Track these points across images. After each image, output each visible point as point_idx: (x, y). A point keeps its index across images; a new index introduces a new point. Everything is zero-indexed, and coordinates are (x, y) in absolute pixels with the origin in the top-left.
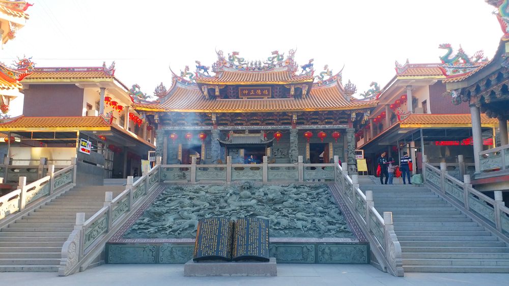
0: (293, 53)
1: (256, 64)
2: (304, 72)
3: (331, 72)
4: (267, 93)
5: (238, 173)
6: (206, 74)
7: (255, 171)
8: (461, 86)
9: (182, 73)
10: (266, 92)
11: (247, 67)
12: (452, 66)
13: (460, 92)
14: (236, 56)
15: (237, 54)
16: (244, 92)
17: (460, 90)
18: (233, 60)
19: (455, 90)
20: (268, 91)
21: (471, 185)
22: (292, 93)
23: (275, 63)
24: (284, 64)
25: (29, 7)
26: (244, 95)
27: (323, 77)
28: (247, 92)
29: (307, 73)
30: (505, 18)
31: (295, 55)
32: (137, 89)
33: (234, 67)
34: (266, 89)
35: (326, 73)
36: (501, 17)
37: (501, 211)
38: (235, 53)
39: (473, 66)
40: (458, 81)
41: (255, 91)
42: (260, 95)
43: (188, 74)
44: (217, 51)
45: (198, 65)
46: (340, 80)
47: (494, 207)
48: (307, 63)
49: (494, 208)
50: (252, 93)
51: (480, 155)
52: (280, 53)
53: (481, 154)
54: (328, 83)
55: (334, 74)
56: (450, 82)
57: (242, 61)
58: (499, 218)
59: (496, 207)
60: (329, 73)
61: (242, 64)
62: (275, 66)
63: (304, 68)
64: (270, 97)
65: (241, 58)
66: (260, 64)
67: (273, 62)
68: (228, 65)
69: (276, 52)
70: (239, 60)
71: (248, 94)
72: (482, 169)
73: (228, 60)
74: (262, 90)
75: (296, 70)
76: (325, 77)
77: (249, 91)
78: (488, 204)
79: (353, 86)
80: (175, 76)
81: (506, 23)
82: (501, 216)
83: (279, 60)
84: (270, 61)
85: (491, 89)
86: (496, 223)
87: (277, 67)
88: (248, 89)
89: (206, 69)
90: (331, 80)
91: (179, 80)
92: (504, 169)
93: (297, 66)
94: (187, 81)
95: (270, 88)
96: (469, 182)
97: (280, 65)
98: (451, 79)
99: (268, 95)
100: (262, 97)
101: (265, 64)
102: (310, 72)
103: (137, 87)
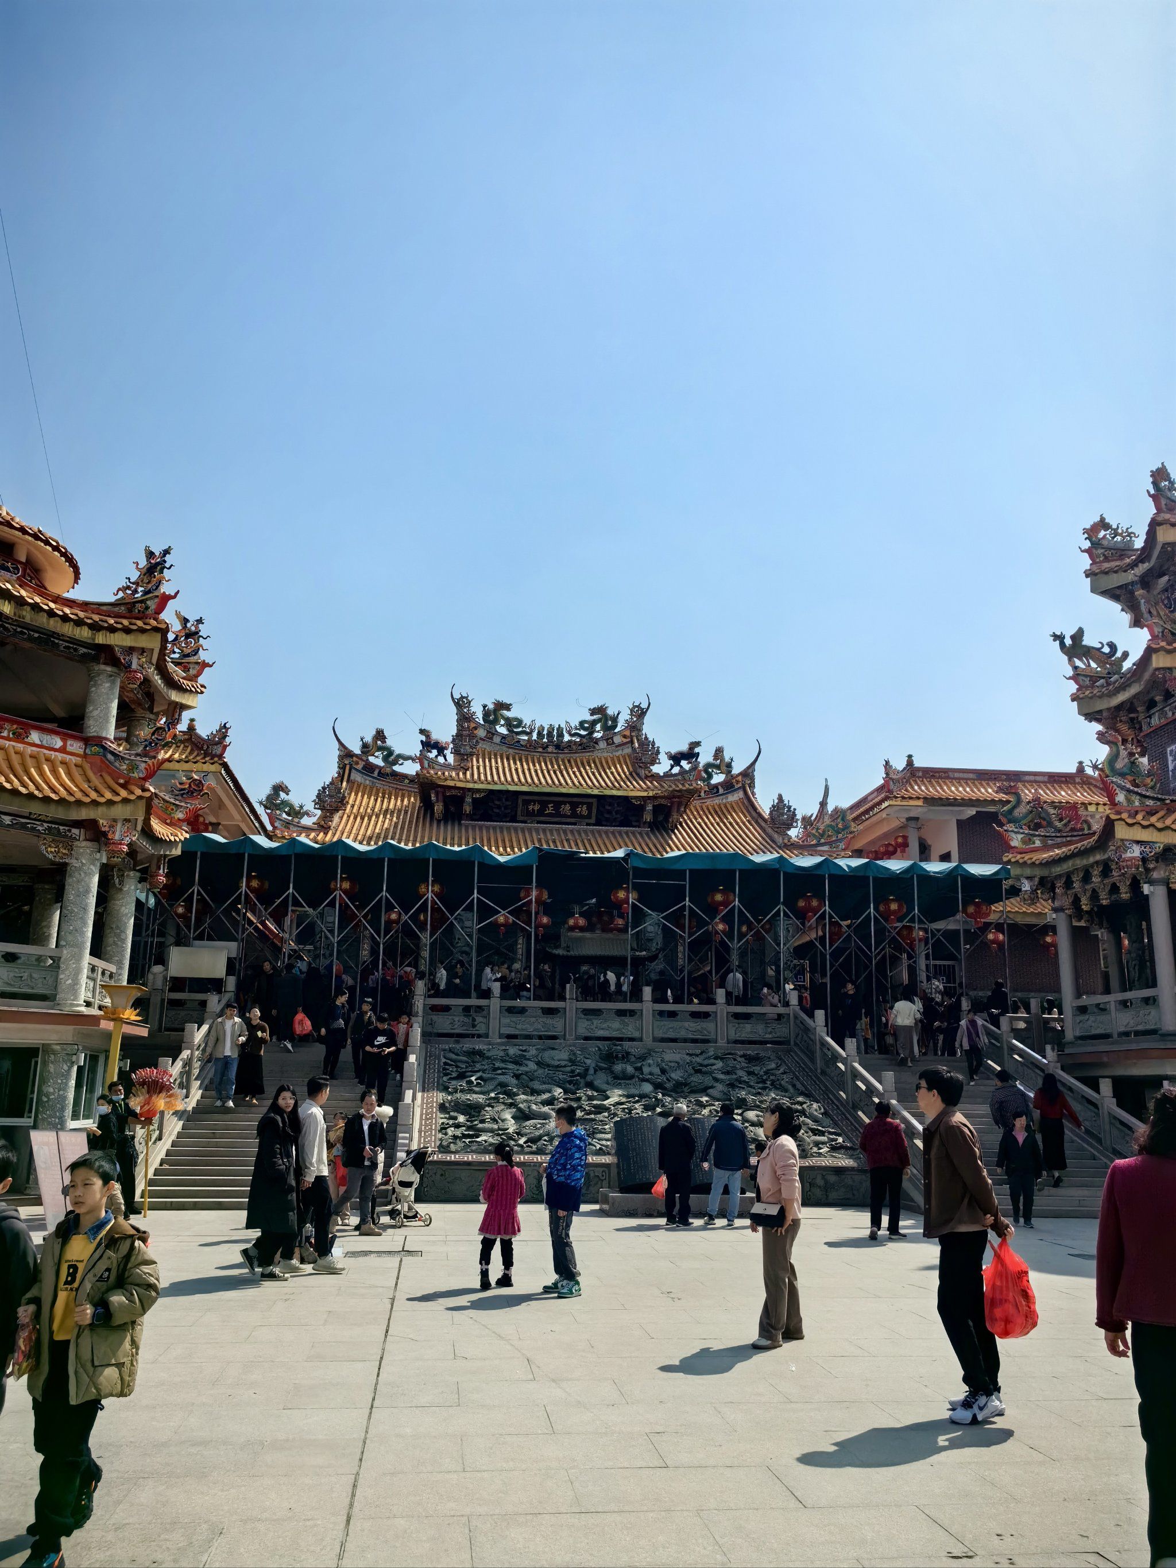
0: (639, 713)
1: (550, 734)
2: (676, 770)
3: (729, 766)
4: (585, 812)
5: (589, 1023)
6: (441, 760)
7: (626, 1020)
8: (1039, 872)
9: (365, 746)
10: (583, 810)
11: (528, 740)
12: (1021, 831)
13: (1036, 883)
14: (505, 713)
15: (508, 707)
16: (531, 807)
17: (1037, 879)
18: (495, 722)
19: (1029, 878)
20: (589, 808)
21: (1059, 1065)
22: (648, 817)
23: (598, 735)
24: (617, 740)
25: (207, 669)
26: (531, 814)
27: (710, 776)
28: (537, 807)
29: (683, 772)
30: (1114, 780)
31: (647, 719)
32: (283, 795)
33: (497, 739)
34: (583, 804)
35: (718, 767)
36: (1107, 776)
37: (1109, 1113)
38: (501, 706)
39: (1058, 835)
40: (1033, 863)
41: (557, 805)
42: (569, 817)
43: (380, 749)
44: (457, 696)
45: (424, 738)
46: (752, 785)
47: (1100, 1106)
48: (684, 748)
49: (1098, 1109)
50: (550, 809)
51: (1072, 1007)
52: (610, 712)
53: (1074, 1005)
54: (721, 791)
55: (737, 769)
56: (1017, 861)
57: (518, 726)
58: (1107, 1127)
59: (1103, 1107)
60: (724, 768)
61: (518, 733)
62: (596, 743)
63: (676, 759)
64: (593, 821)
65: (516, 719)
66: (561, 735)
67: (591, 733)
68: (481, 733)
69: (600, 710)
70: (509, 723)
71: (541, 813)
72: (1078, 1034)
73: (482, 722)
74: (574, 806)
75: (654, 761)
76: (715, 776)
77: (544, 805)
78: (1090, 1102)
79: (789, 810)
80: (346, 754)
81: (1115, 787)
82: (1111, 1123)
83: (606, 728)
84: (585, 729)
85: (1092, 885)
86: (1102, 1136)
87: (602, 745)
88: (540, 802)
89: (441, 749)
90: (728, 786)
91: (357, 763)
92: (1115, 1036)
93: (658, 752)
94: (377, 766)
95: (594, 801)
96: (1056, 1059)
97: (609, 740)
98: (1019, 856)
99: (589, 816)
100: (573, 820)
101: (571, 735)
102: (691, 770)
103: (283, 790)
